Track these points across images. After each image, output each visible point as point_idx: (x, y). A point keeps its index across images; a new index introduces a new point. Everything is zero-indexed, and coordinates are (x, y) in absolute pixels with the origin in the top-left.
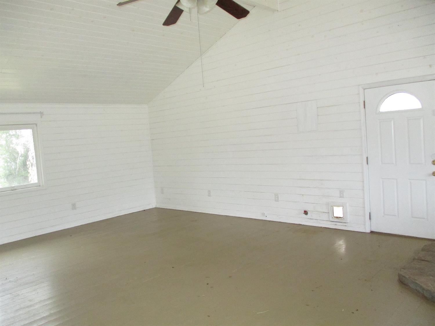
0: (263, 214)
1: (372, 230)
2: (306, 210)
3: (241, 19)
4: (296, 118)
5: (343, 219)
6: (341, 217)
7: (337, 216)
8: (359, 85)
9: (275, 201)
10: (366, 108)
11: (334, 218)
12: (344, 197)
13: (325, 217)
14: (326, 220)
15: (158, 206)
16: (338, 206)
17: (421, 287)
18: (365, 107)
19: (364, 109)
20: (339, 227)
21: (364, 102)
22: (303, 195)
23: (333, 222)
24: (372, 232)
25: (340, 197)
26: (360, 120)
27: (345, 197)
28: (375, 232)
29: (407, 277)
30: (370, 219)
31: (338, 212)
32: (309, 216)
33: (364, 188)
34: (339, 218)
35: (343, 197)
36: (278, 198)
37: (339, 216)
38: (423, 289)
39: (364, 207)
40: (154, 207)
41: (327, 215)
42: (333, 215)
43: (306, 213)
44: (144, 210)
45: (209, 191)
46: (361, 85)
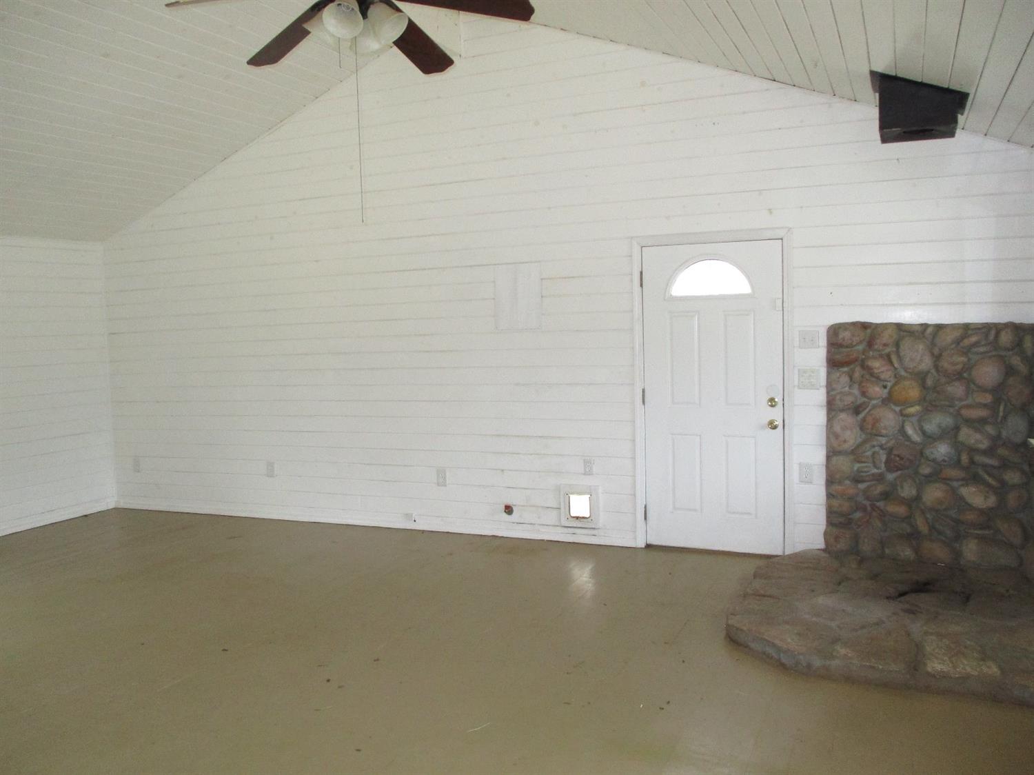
0: (408, 516)
1: (648, 543)
2: (509, 503)
3: (430, 75)
4: (494, 299)
5: (589, 520)
6: (586, 516)
7: (577, 515)
8: (632, 238)
9: (438, 484)
10: (644, 287)
11: (570, 519)
12: (592, 474)
13: (551, 517)
14: (552, 524)
15: (122, 505)
16: (580, 493)
17: (774, 645)
18: (641, 285)
19: (640, 288)
20: (582, 537)
21: (641, 273)
22: (503, 470)
23: (569, 529)
24: (648, 546)
25: (584, 474)
26: (632, 311)
27: (594, 473)
28: (656, 546)
29: (745, 628)
30: (645, 519)
31: (580, 506)
32: (515, 516)
33: (635, 453)
34: (582, 520)
35: (590, 475)
36: (445, 479)
37: (581, 516)
38: (779, 650)
39: (635, 495)
40: (111, 506)
41: (555, 513)
42: (568, 513)
43: (509, 510)
44: (86, 516)
45: (270, 465)
46: (637, 237)
